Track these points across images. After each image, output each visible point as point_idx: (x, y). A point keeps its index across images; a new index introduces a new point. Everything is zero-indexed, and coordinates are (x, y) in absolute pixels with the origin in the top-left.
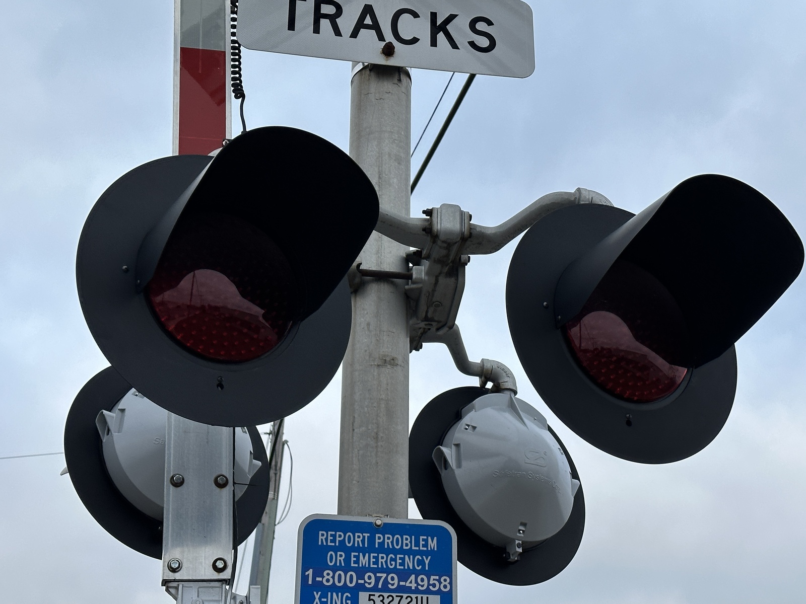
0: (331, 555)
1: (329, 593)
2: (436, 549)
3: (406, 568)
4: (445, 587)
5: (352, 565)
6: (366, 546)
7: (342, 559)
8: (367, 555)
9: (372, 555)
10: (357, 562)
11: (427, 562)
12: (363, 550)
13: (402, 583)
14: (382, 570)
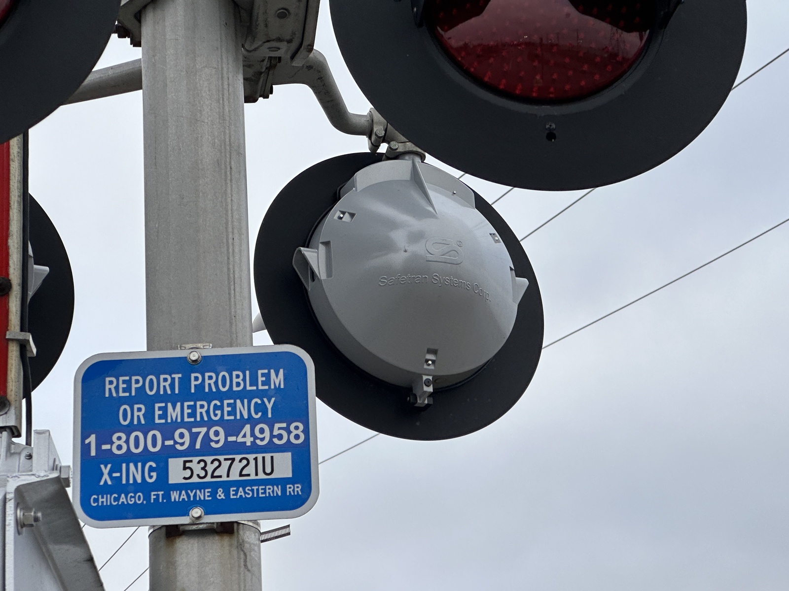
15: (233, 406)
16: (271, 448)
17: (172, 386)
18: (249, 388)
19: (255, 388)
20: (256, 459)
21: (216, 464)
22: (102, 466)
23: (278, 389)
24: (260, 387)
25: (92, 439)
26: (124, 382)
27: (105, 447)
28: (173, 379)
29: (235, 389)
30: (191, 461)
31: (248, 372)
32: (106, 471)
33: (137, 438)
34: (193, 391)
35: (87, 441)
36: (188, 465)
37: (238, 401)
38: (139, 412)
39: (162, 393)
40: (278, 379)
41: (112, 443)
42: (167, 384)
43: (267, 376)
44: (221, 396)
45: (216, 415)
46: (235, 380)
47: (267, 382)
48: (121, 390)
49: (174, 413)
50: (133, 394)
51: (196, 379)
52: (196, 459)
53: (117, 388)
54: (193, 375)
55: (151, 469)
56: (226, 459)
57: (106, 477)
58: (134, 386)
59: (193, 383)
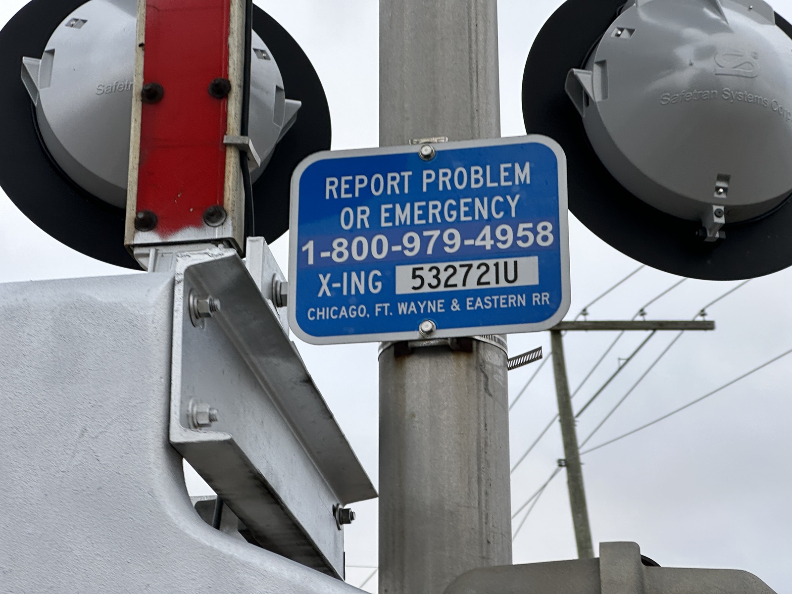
15: (471, 206)
16: (515, 252)
17: (401, 185)
18: (489, 184)
19: (496, 184)
20: (497, 265)
21: (451, 271)
22: (321, 276)
23: (523, 185)
24: (503, 183)
25: (310, 246)
26: (346, 182)
27: (323, 255)
28: (402, 178)
29: (473, 186)
30: (422, 269)
31: (488, 168)
32: (324, 282)
33: (360, 244)
34: (425, 189)
35: (304, 249)
36: (418, 273)
37: (477, 200)
38: (363, 214)
39: (389, 192)
40: (523, 174)
41: (332, 250)
42: (395, 183)
43: (511, 171)
44: (456, 195)
45: (450, 216)
46: (473, 177)
47: (511, 177)
48: (343, 191)
49: (402, 215)
50: (357, 195)
51: (429, 176)
52: (427, 267)
53: (338, 190)
54: (425, 173)
55: (376, 278)
56: (461, 266)
57: (325, 287)
58: (358, 186)
59: (425, 181)
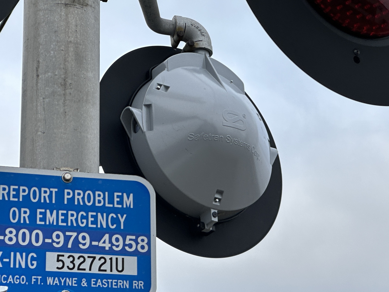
0: (14, 211)
1: (12, 254)
2: (132, 207)
3: (99, 226)
4: (143, 247)
5: (38, 222)
6: (54, 202)
7: (26, 216)
8: (55, 212)
9: (60, 212)
10: (44, 219)
11: (122, 221)
12: (51, 207)
13: (94, 243)
14: (72, 229)
